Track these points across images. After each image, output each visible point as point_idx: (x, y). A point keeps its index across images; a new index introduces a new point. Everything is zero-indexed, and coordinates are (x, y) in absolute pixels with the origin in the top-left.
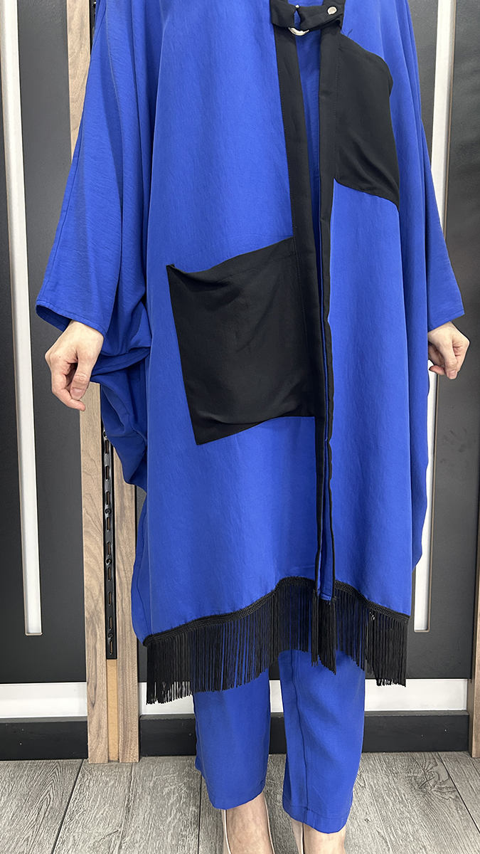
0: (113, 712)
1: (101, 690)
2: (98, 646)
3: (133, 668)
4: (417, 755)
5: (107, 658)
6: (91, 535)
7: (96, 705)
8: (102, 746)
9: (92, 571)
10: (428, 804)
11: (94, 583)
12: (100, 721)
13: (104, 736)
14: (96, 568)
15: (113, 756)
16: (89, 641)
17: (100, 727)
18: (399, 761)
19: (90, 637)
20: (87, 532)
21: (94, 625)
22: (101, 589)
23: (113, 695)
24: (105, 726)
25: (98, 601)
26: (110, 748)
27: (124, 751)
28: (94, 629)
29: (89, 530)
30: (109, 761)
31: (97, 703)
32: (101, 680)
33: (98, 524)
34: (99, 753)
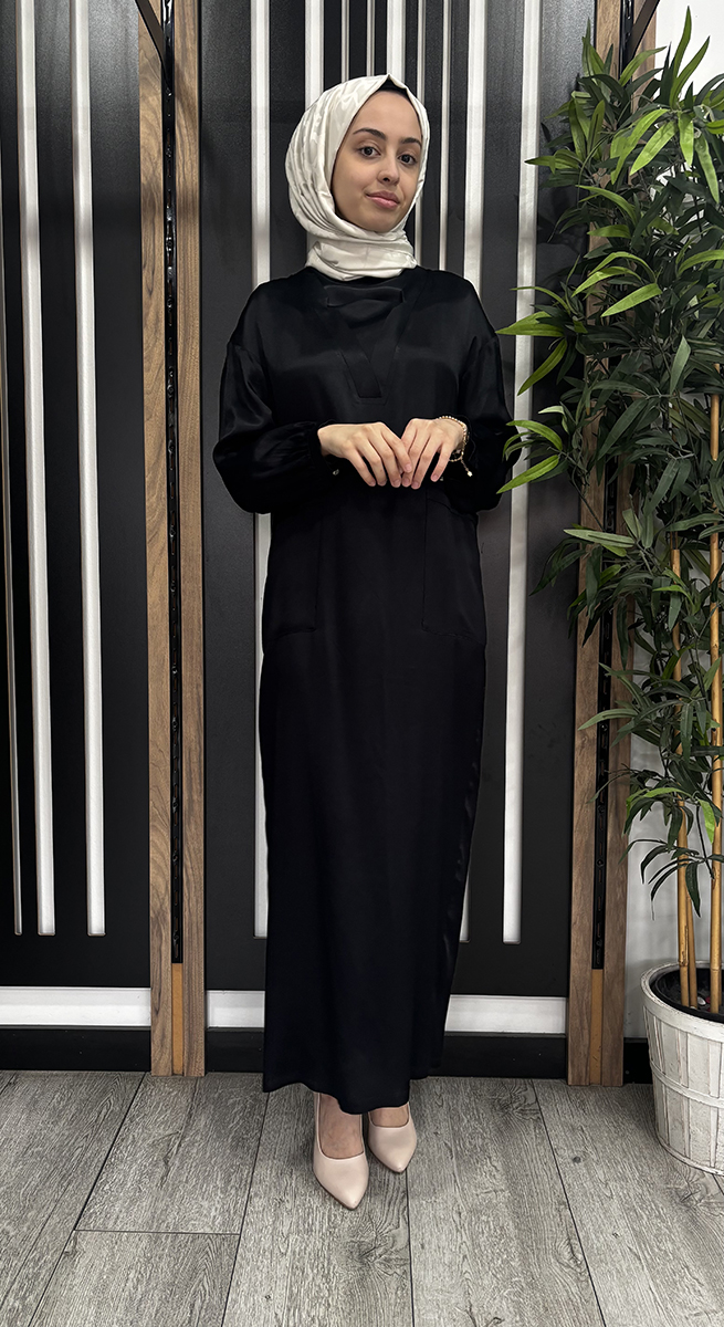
0: (178, 1020)
1: (166, 996)
2: (163, 948)
3: (200, 974)
4: (508, 1080)
5: (173, 962)
6: (157, 830)
7: (161, 1013)
8: (166, 1056)
9: (159, 868)
10: (506, 1123)
11: (160, 880)
12: (164, 1030)
13: (169, 1046)
14: (163, 865)
15: (178, 1069)
16: (154, 942)
17: (164, 1036)
18: (486, 1085)
19: (155, 938)
20: (154, 826)
21: (159, 926)
22: (167, 887)
23: (178, 1002)
24: (169, 1036)
25: (163, 899)
26: (175, 1060)
27: (189, 1064)
28: (159, 930)
29: (155, 824)
30: (173, 1074)
31: (162, 1009)
32: (166, 985)
33: (165, 818)
34: (162, 1065)
